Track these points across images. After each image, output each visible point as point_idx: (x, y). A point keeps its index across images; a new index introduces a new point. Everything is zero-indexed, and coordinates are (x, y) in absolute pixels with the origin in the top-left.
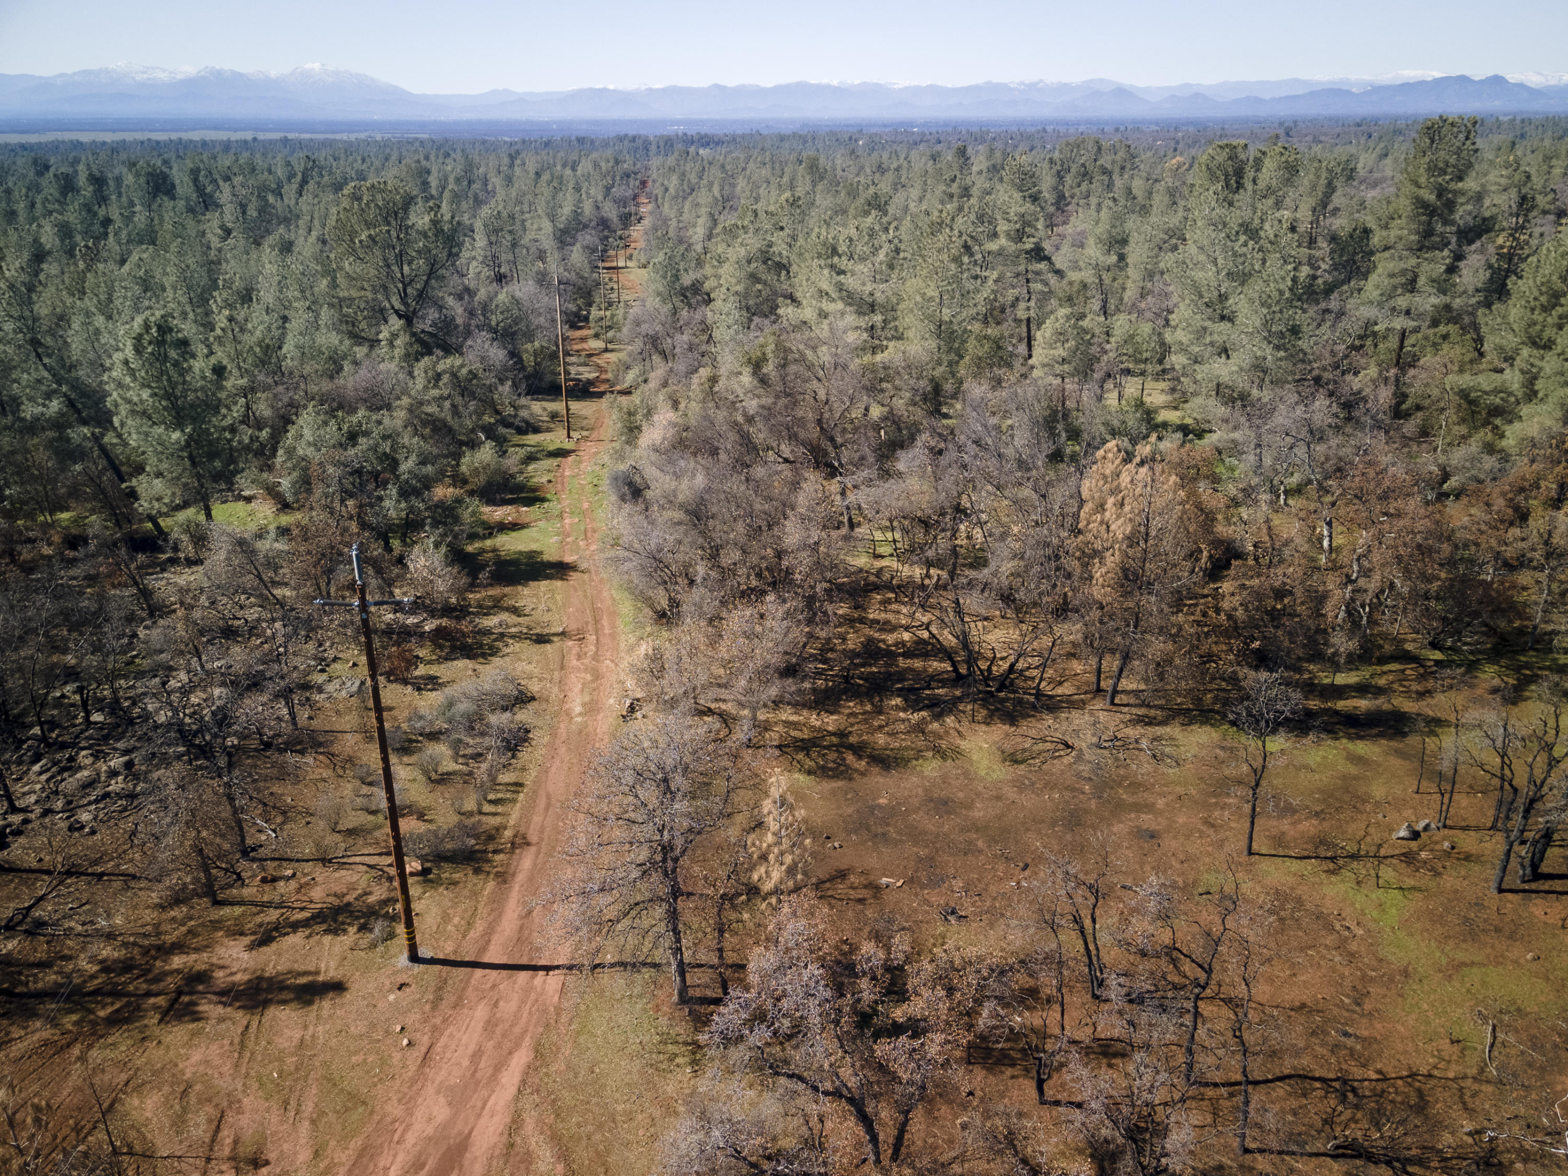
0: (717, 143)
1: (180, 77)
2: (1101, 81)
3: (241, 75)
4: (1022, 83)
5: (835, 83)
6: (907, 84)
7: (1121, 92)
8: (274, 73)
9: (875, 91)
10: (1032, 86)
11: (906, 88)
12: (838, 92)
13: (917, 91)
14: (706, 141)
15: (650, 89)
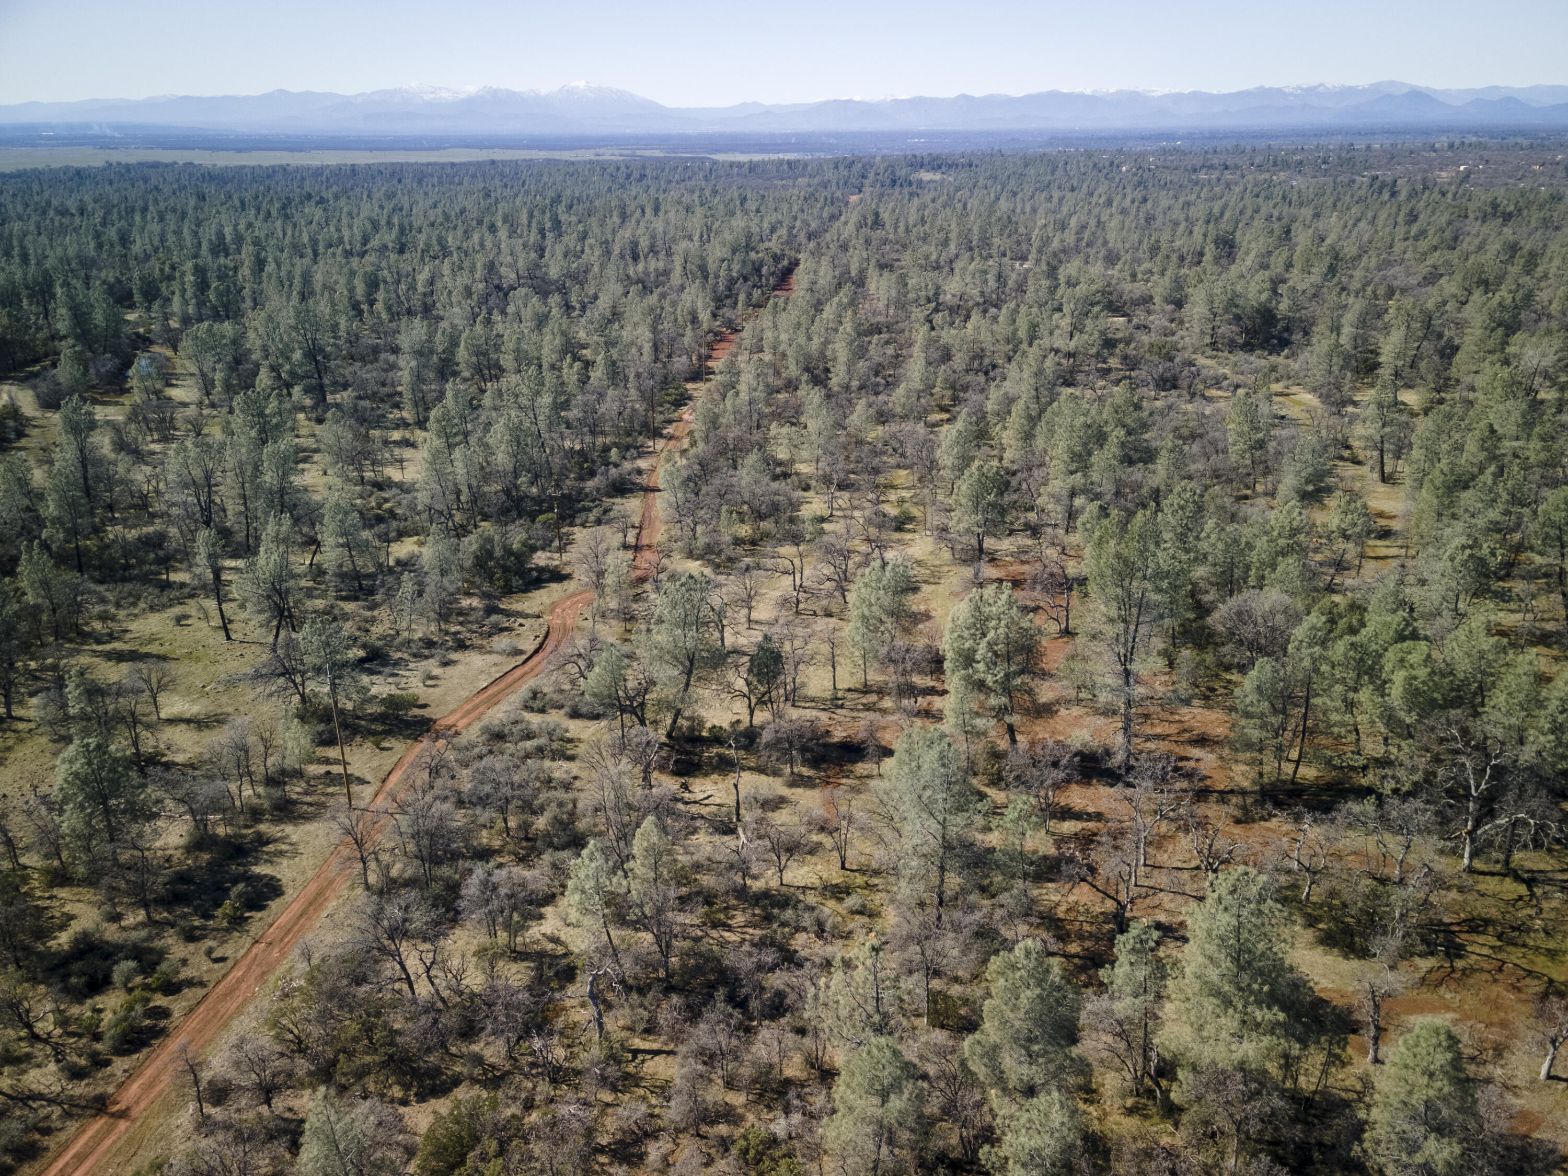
0: (950, 166)
1: (462, 96)
2: (1392, 83)
3: (514, 93)
4: (1300, 88)
5: (1088, 91)
6: (1167, 91)
7: (1417, 96)
8: (543, 91)
9: (1133, 98)
10: (1311, 91)
11: (1166, 96)
12: (1091, 101)
13: (1177, 98)
14: (936, 163)
15: (895, 101)
